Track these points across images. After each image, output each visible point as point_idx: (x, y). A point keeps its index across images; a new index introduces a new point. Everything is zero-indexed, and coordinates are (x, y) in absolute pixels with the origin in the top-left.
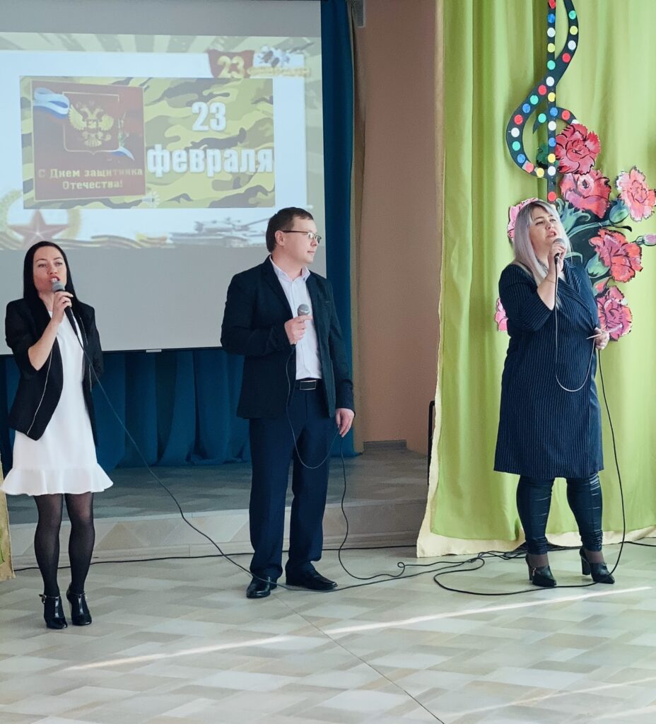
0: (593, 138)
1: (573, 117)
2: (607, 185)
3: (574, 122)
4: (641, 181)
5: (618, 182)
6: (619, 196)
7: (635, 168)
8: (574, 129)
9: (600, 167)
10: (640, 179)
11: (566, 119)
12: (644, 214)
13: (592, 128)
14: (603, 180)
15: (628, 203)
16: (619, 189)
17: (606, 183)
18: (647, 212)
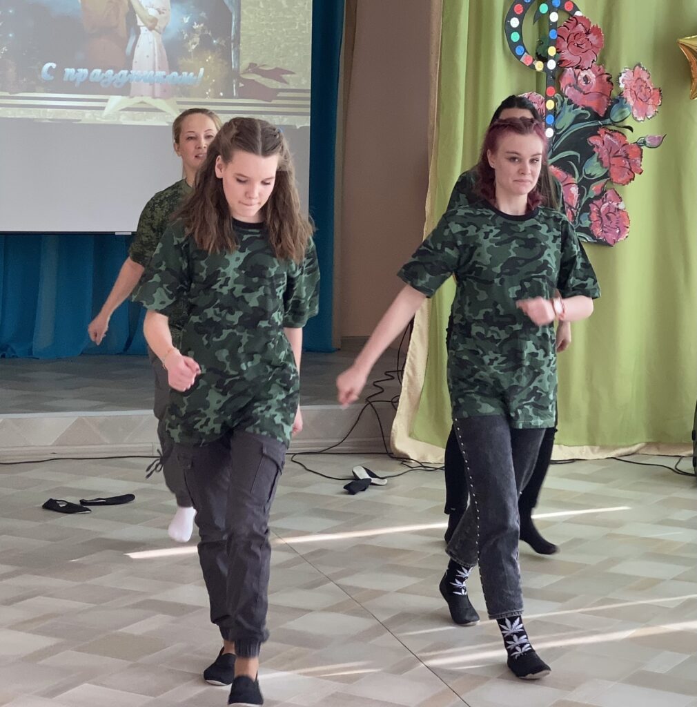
0: (596, 31)
1: (576, 9)
2: (610, 81)
3: (578, 14)
4: (645, 79)
5: (621, 79)
6: (621, 94)
7: (639, 65)
8: (577, 21)
9: (602, 62)
10: (644, 77)
11: (568, 10)
12: (648, 113)
13: (596, 21)
14: (606, 76)
15: (631, 101)
16: (622, 86)
17: (608, 80)
18: (651, 111)
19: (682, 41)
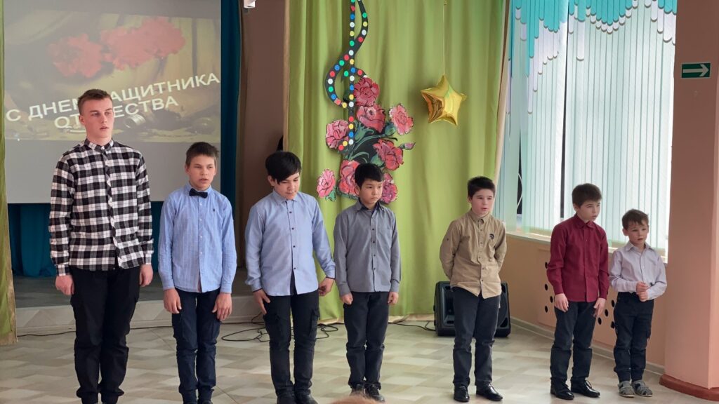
0: (375, 86)
1: (364, 74)
2: (384, 113)
3: (365, 76)
4: (403, 112)
5: (390, 112)
6: (390, 120)
7: (400, 104)
8: (365, 80)
9: (379, 103)
10: (403, 111)
11: (360, 75)
12: (406, 131)
13: (376, 80)
14: (382, 111)
15: (396, 124)
16: (391, 116)
17: (383, 112)
18: (408, 130)
19: (423, 91)
